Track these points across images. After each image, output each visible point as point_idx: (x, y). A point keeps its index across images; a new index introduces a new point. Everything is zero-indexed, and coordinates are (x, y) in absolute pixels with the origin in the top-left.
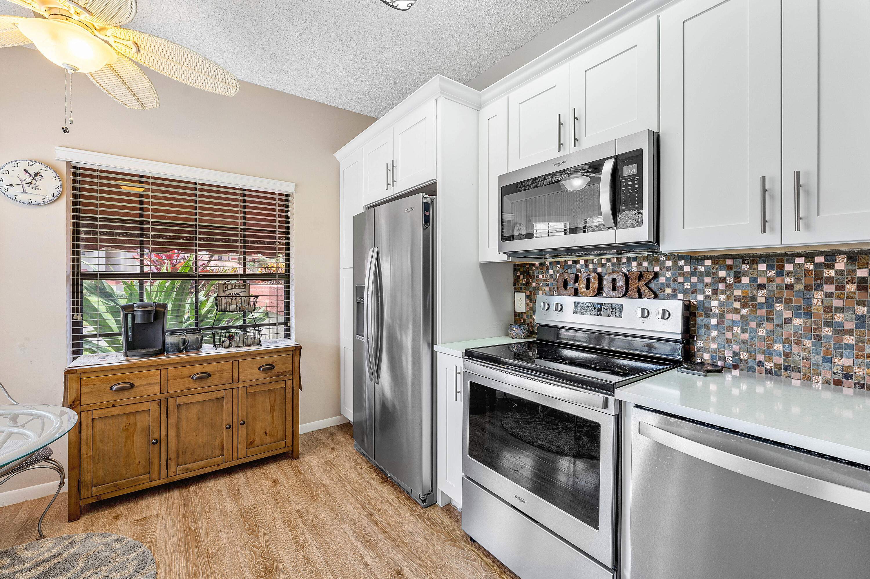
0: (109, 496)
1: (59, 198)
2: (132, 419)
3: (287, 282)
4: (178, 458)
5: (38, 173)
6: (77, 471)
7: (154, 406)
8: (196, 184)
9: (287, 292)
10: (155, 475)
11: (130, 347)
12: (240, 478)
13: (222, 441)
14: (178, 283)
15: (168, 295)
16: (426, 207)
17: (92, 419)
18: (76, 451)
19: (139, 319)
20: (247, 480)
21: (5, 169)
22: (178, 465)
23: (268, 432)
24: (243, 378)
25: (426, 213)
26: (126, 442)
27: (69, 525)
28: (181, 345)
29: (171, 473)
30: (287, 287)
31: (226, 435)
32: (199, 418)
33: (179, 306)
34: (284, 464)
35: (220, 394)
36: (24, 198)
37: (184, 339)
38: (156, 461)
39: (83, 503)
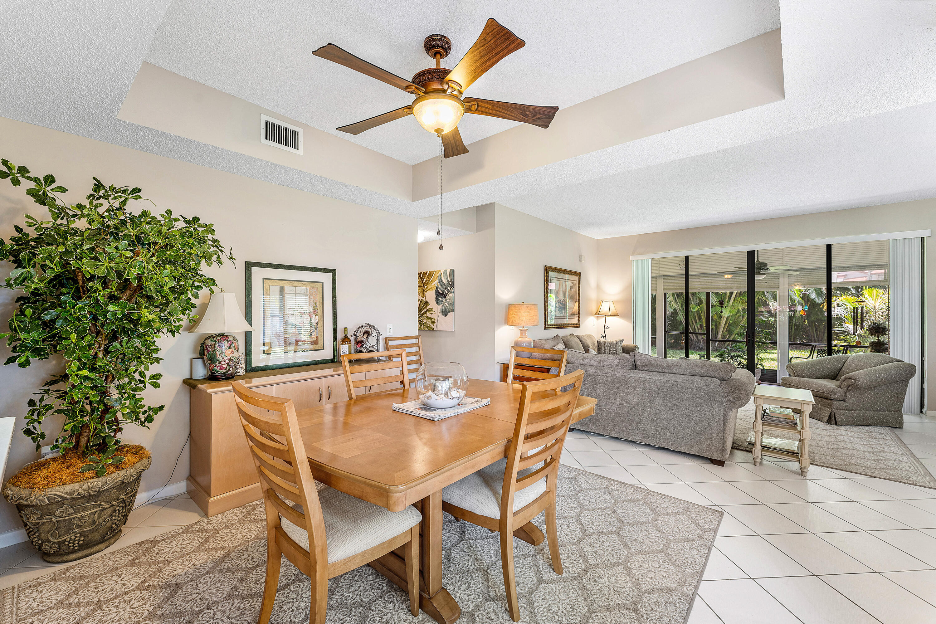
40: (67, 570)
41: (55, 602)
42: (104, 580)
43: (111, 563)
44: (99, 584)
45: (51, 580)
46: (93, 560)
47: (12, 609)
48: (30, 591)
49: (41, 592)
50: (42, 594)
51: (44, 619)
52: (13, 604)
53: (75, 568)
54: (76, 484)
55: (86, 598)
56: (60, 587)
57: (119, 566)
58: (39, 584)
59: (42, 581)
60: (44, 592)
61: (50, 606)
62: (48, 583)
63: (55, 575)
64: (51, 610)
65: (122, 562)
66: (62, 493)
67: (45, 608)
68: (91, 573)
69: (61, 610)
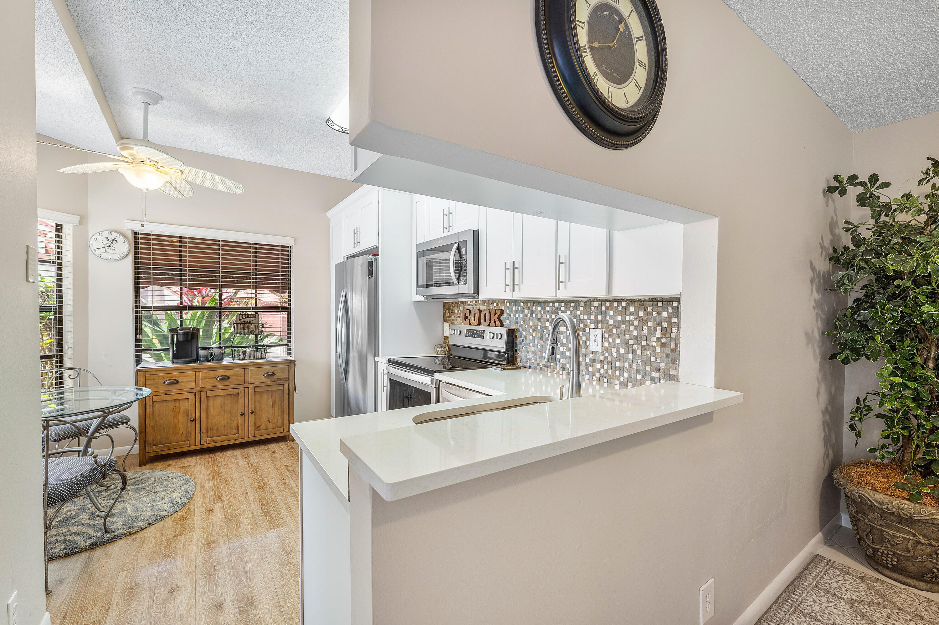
0: (164, 453)
1: (127, 255)
2: (177, 404)
3: (289, 313)
4: (207, 432)
5: (114, 239)
6: (144, 434)
7: (192, 396)
8: (219, 241)
9: (289, 321)
10: (192, 442)
11: (176, 356)
12: (250, 451)
13: (238, 424)
14: (207, 313)
15: (199, 322)
16: (370, 264)
17: (153, 402)
18: (143, 422)
19: (181, 338)
20: (255, 451)
21: (94, 237)
22: (207, 437)
23: (270, 420)
24: (252, 381)
25: (370, 268)
26: (174, 419)
27: (139, 468)
28: (209, 356)
29: (203, 442)
30: (289, 317)
31: (240, 419)
32: (221, 407)
33: (208, 330)
34: (282, 444)
35: (236, 391)
36: (106, 256)
37: (212, 353)
38: (193, 433)
39: (148, 456)
40: (877, 580)
41: (848, 596)
42: (901, 616)
43: (920, 607)
44: (894, 615)
45: (859, 578)
46: (905, 591)
47: (818, 575)
48: (838, 573)
49: (845, 580)
50: (844, 582)
51: (832, 602)
52: (821, 572)
53: (884, 585)
54: (886, 496)
55: (873, 616)
56: (861, 589)
57: (926, 617)
58: (848, 573)
59: (852, 573)
60: (847, 582)
61: (842, 596)
62: (855, 578)
63: (864, 577)
64: (841, 600)
65: (932, 617)
66: (872, 498)
67: (839, 594)
68: (894, 600)
69: (848, 607)
